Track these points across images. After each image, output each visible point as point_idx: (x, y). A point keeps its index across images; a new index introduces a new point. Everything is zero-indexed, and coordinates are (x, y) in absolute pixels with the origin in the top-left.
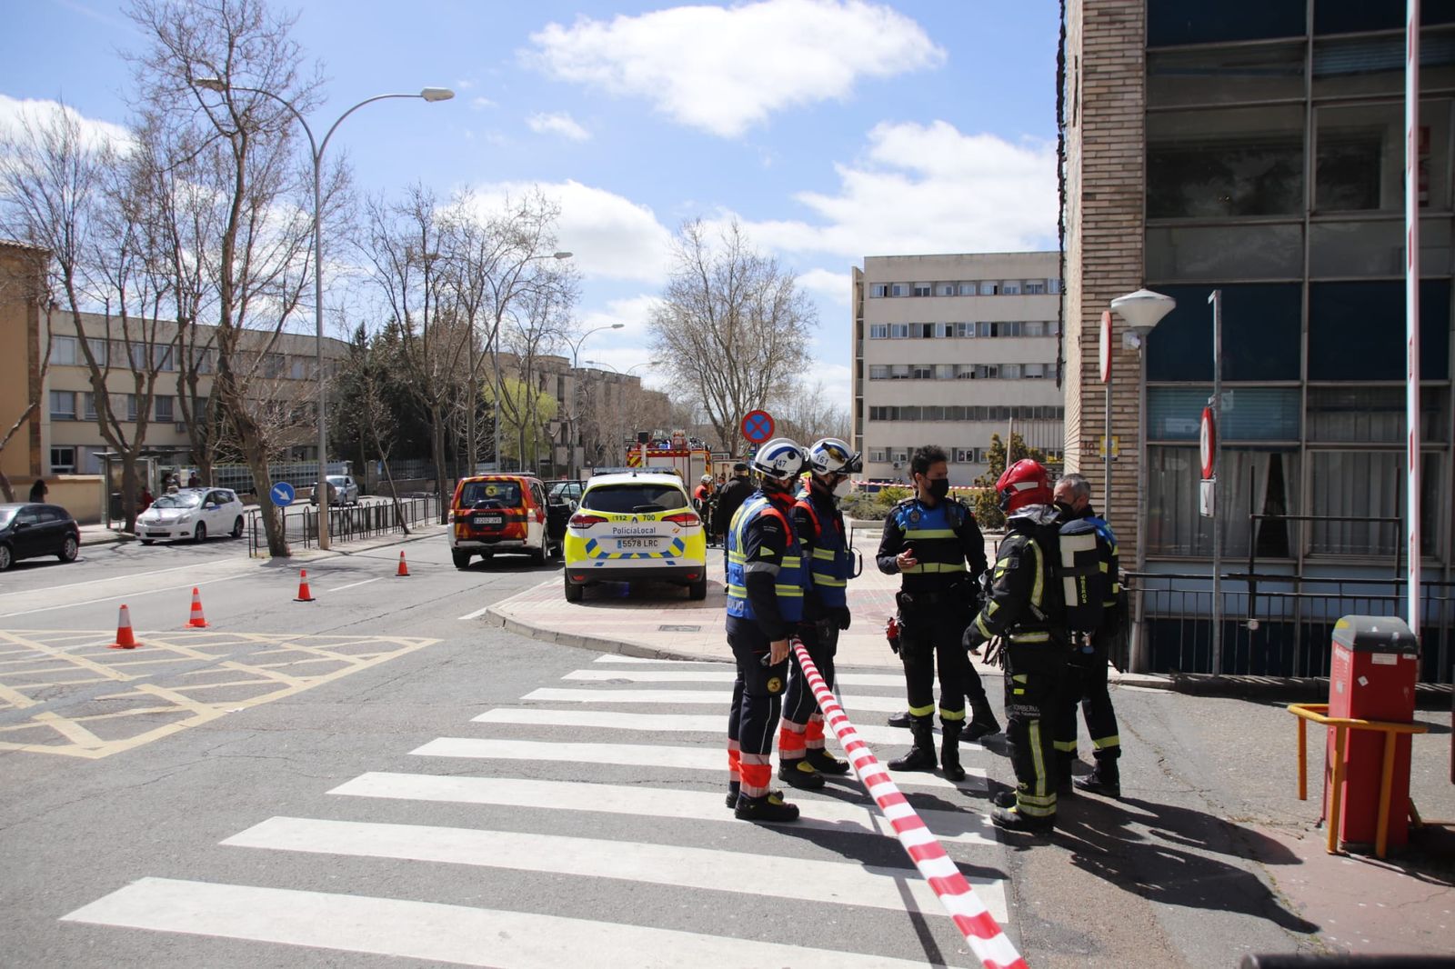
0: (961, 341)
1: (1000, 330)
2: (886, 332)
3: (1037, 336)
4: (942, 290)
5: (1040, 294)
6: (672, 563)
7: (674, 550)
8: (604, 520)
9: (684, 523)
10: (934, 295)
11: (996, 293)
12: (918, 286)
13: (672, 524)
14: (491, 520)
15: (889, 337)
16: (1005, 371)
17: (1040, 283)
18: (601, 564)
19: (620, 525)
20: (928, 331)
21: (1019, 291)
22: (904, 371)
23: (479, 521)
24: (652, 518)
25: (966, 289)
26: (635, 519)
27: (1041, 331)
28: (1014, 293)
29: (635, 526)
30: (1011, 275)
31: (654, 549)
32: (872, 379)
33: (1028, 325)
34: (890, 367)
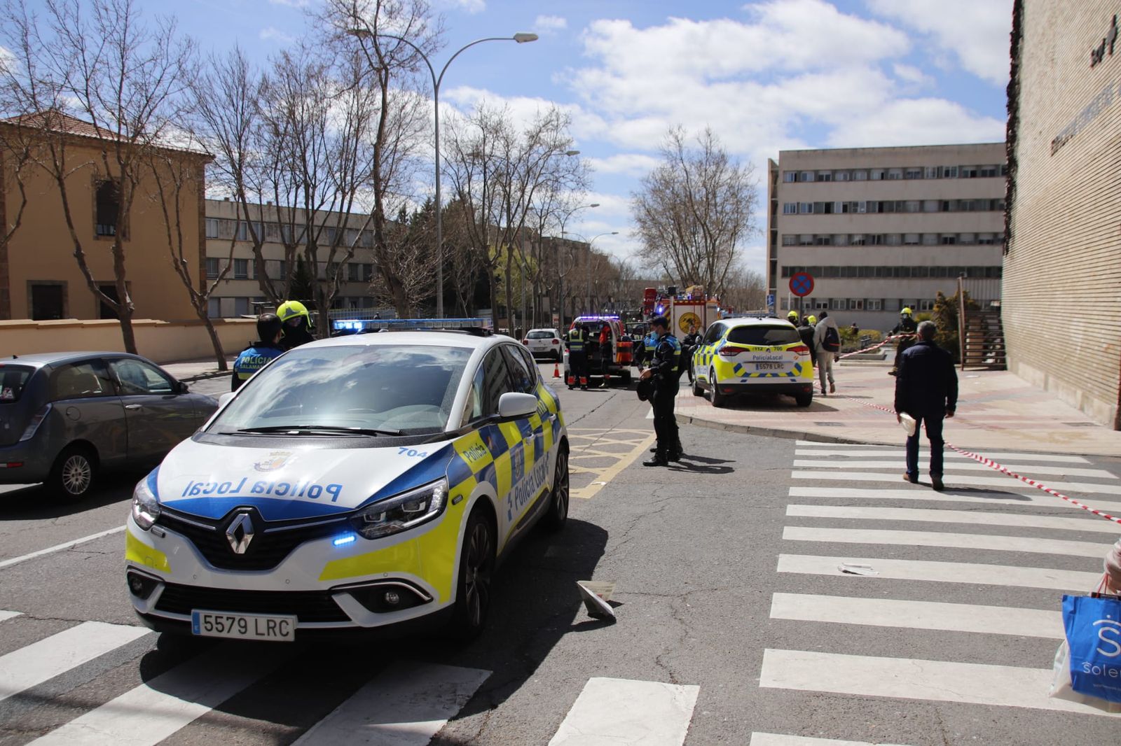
0: (854, 216)
1: (885, 207)
2: (795, 209)
3: (915, 212)
4: (840, 176)
5: (918, 179)
6: (794, 380)
7: (795, 371)
8: (747, 350)
9: (801, 353)
10: (834, 180)
11: (882, 178)
12: (821, 173)
13: (793, 353)
15: (798, 213)
16: (889, 240)
17: (917, 170)
18: (745, 381)
19: (758, 354)
20: (828, 208)
21: (901, 176)
22: (809, 239)
24: (780, 349)
25: (859, 175)
26: (768, 349)
27: (918, 208)
28: (897, 179)
29: (768, 354)
30: (895, 164)
31: (782, 370)
32: (784, 245)
33: (907, 203)
34: (798, 236)
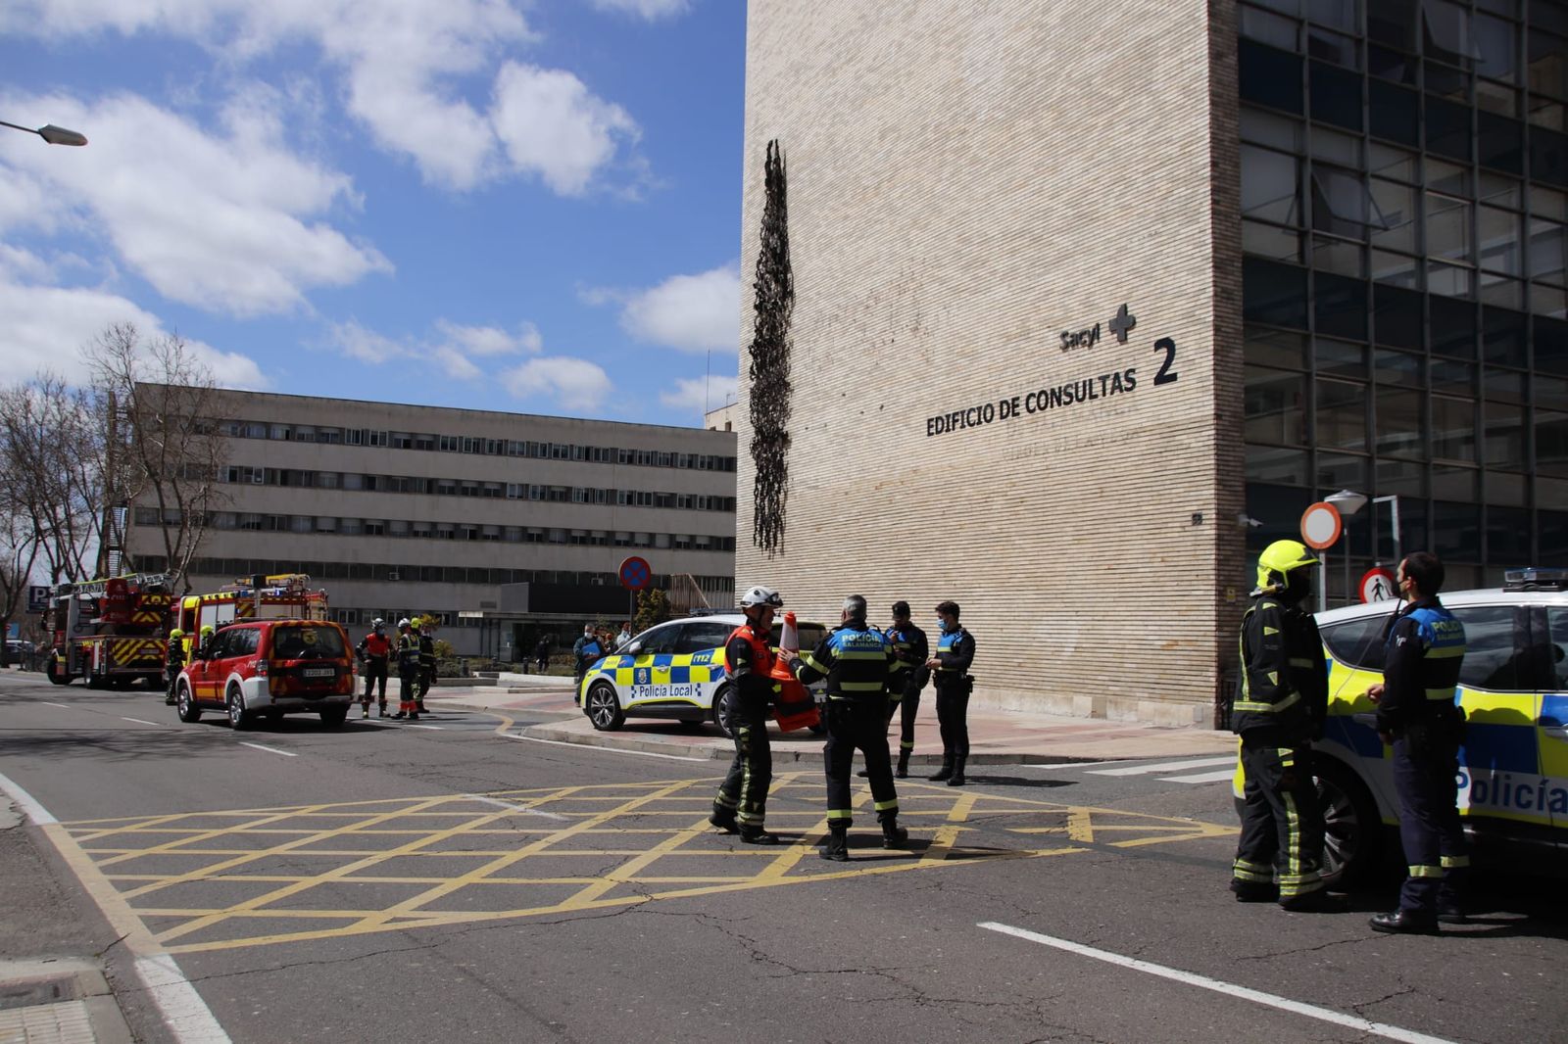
0: (247, 488)
1: (291, 478)
3: (331, 487)
4: (226, 429)
5: (336, 443)
10: (217, 434)
11: (287, 438)
12: (199, 422)
14: (323, 673)
16: (295, 524)
17: (336, 432)
21: (313, 437)
23: (309, 673)
25: (254, 431)
27: (335, 482)
28: (308, 441)
30: (306, 419)
